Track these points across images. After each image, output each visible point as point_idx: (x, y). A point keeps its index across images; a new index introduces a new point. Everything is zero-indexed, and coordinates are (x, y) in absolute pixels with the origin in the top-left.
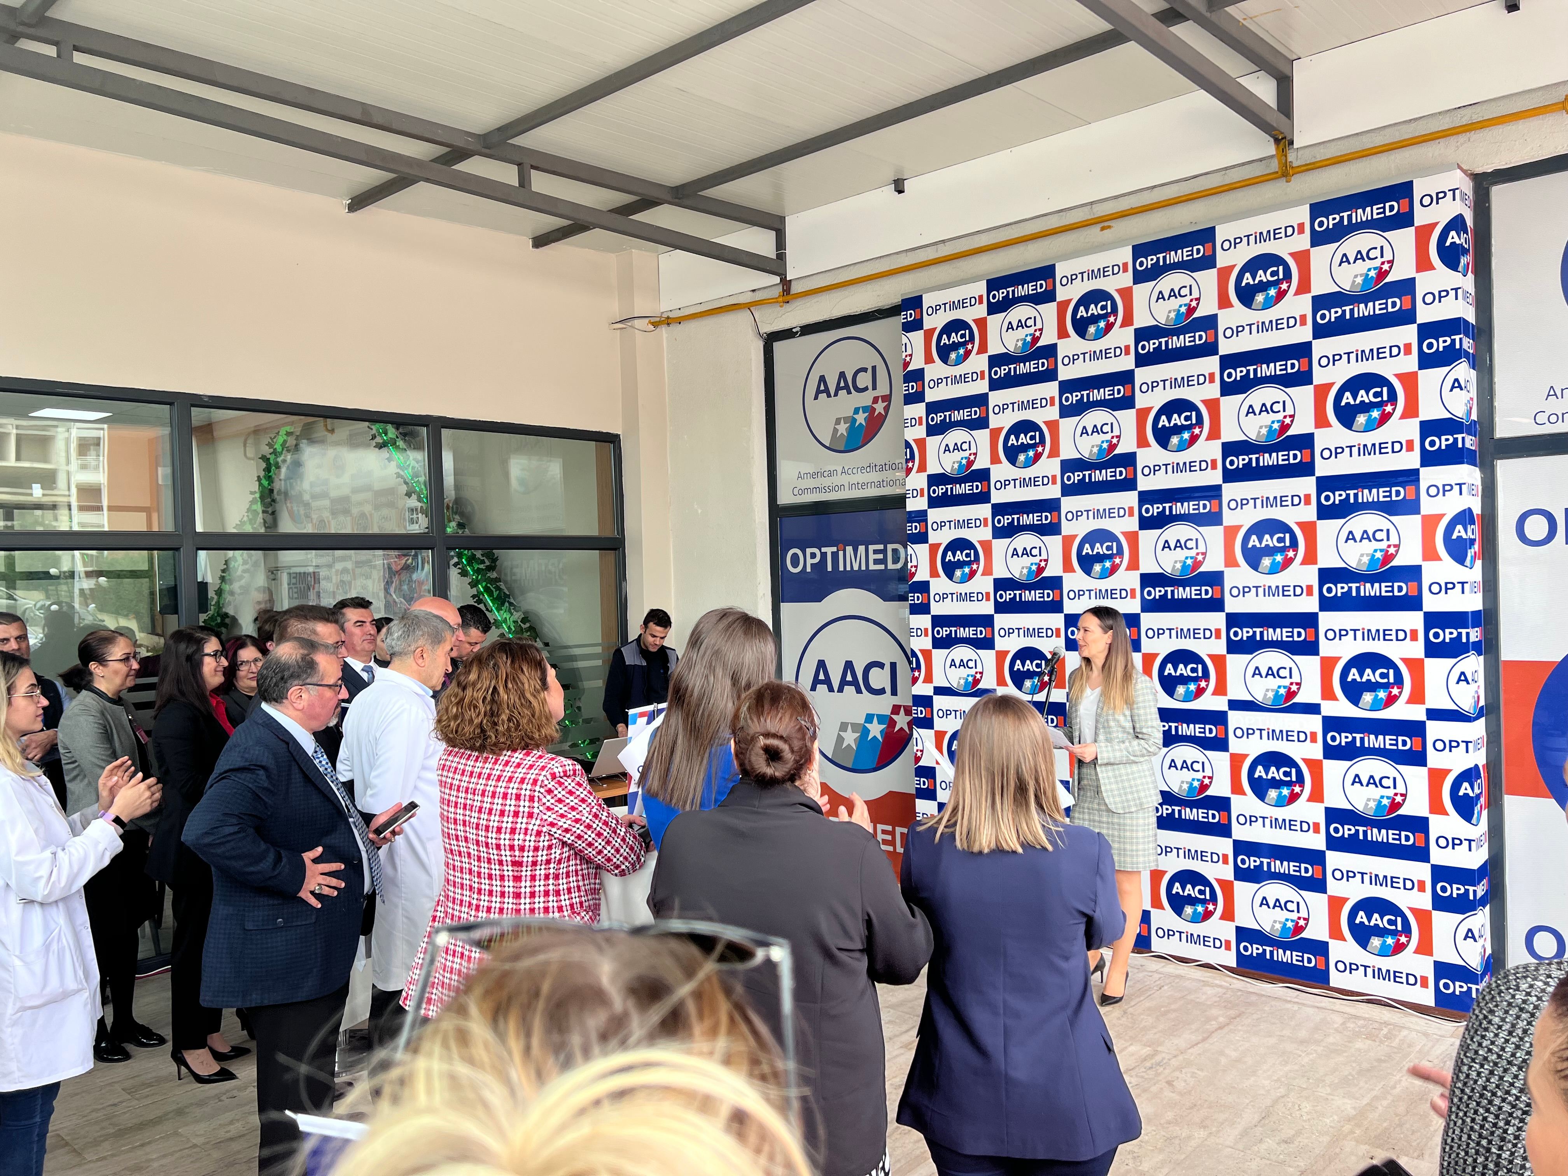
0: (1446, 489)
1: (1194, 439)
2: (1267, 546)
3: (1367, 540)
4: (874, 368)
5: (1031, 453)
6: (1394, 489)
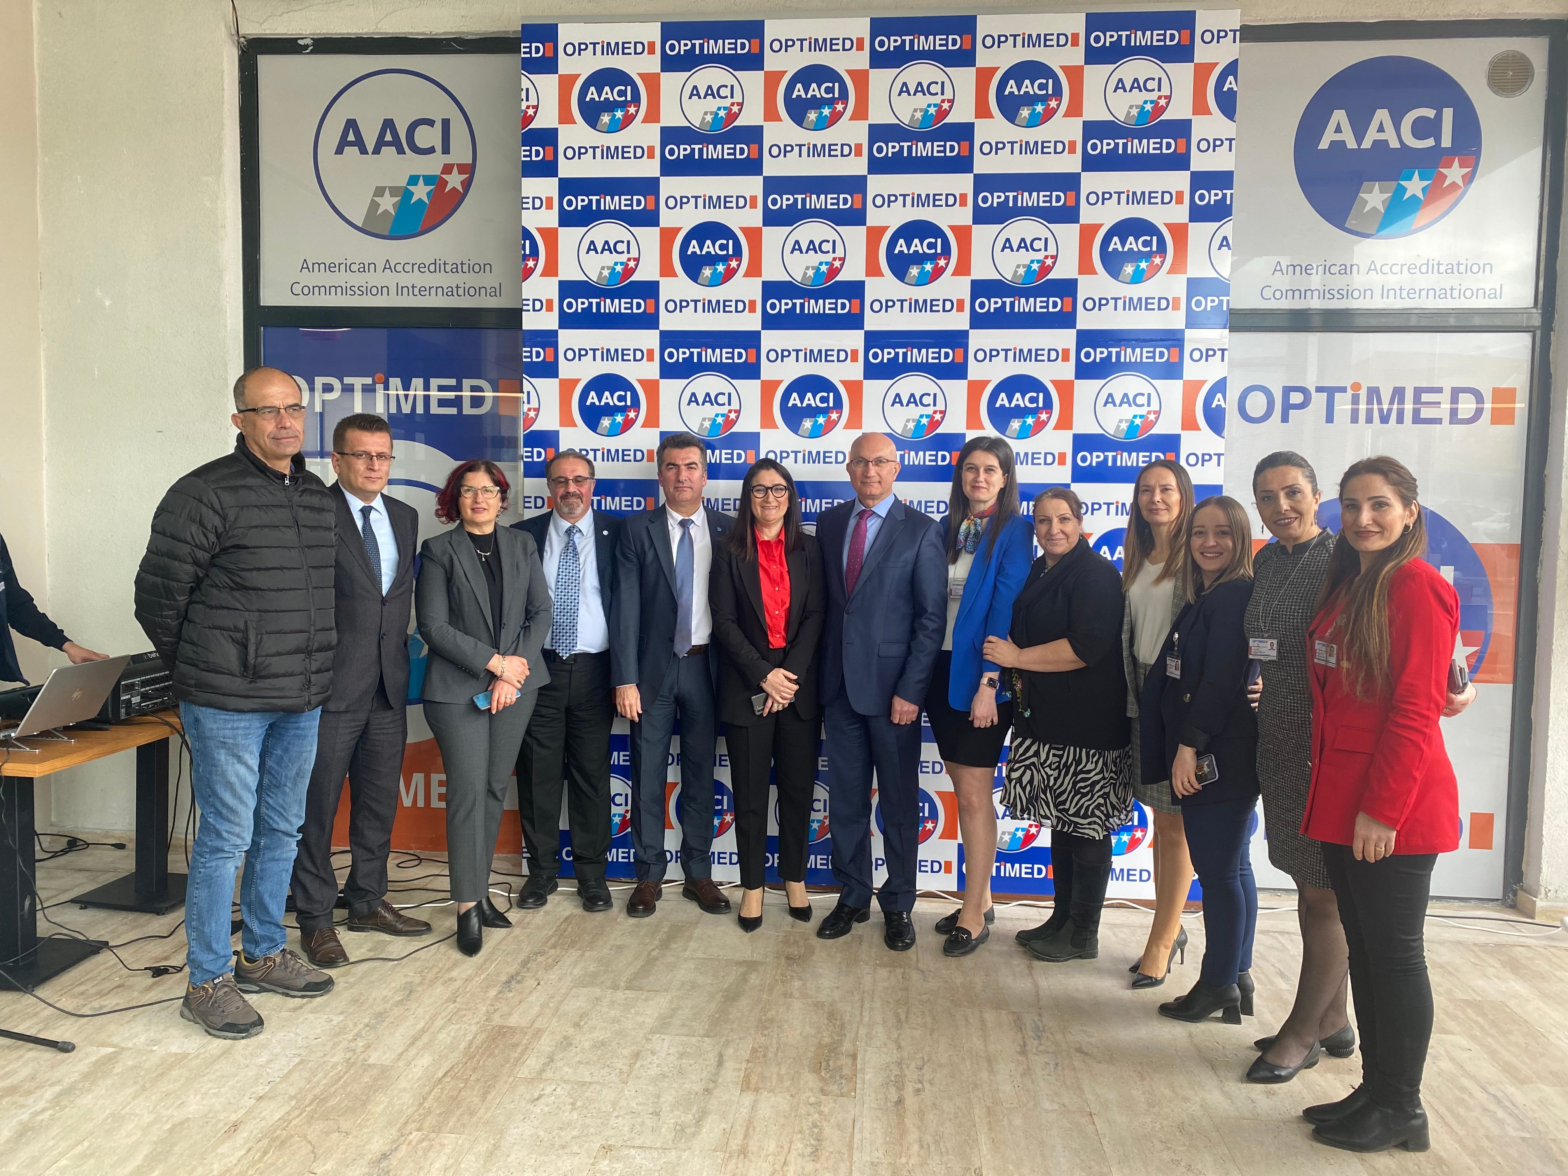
0: (1208, 354)
1: (938, 272)
2: (1017, 406)
3: (1127, 405)
4: (446, 123)
5: (721, 268)
6: (1158, 350)
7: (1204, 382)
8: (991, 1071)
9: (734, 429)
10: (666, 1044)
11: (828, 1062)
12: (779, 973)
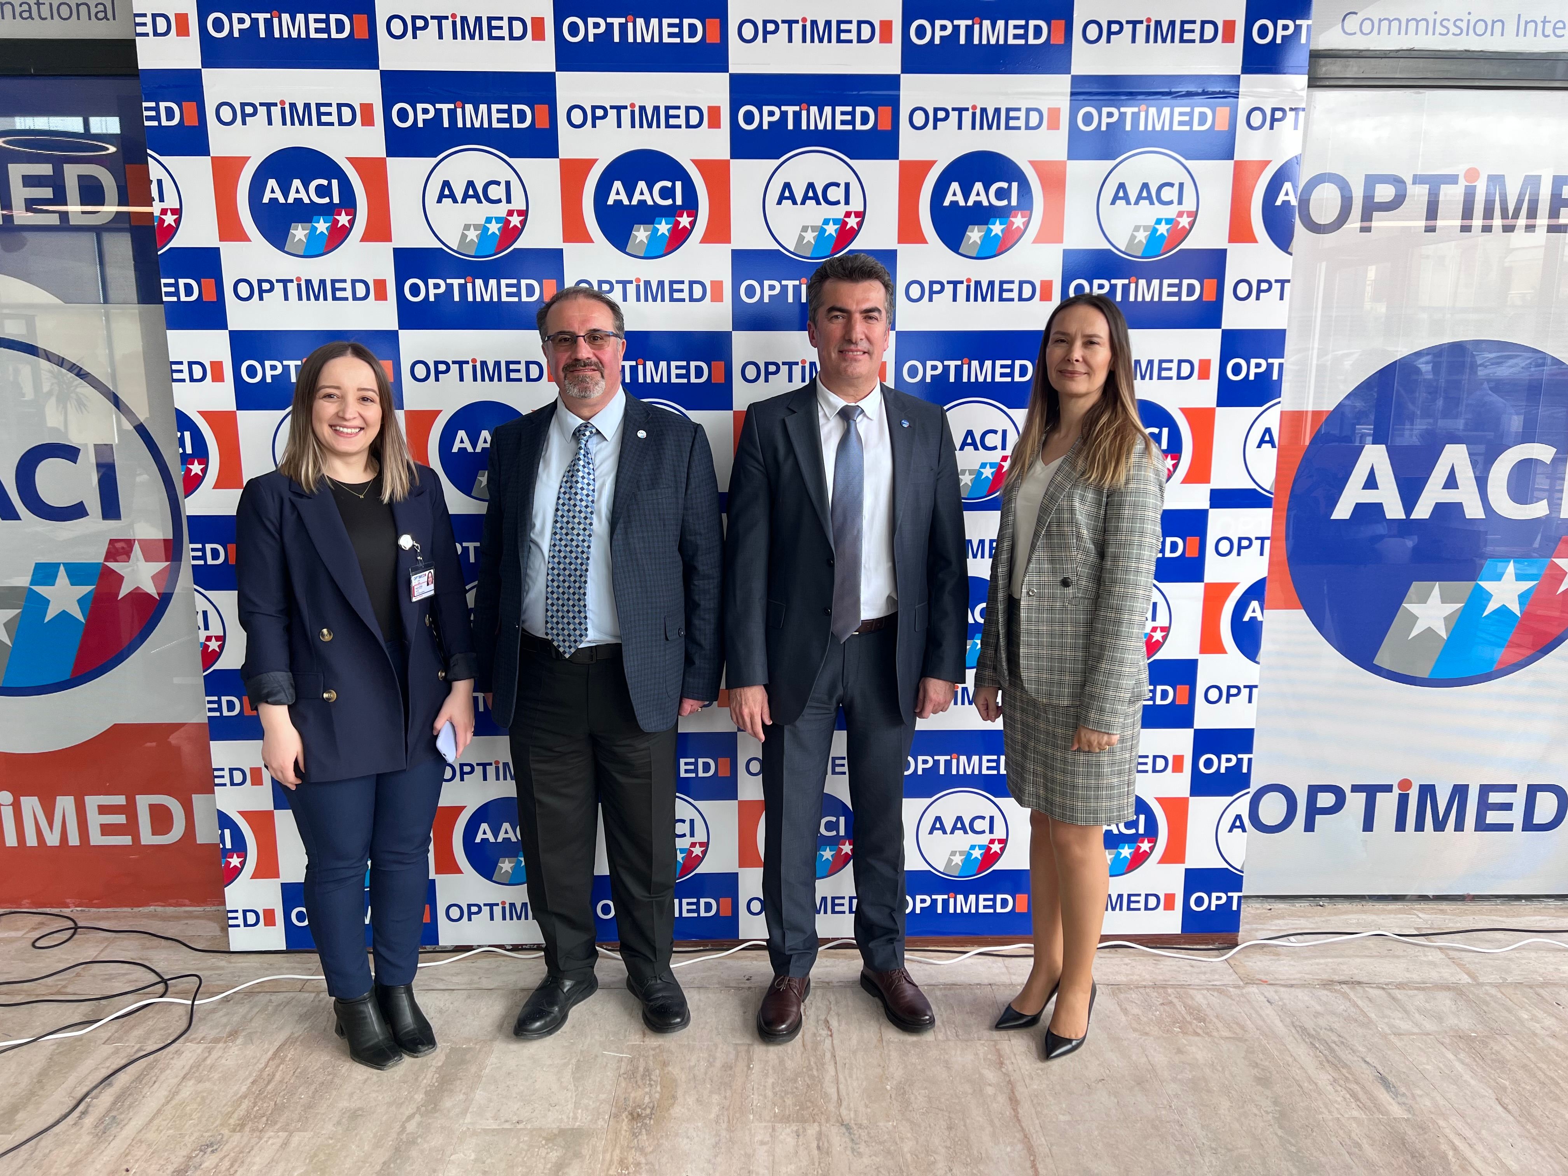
0: (1274, 117)
3: (1147, 202)
6: (1197, 110)
7: (1266, 163)
9: (519, 244)
12: (616, 1158)
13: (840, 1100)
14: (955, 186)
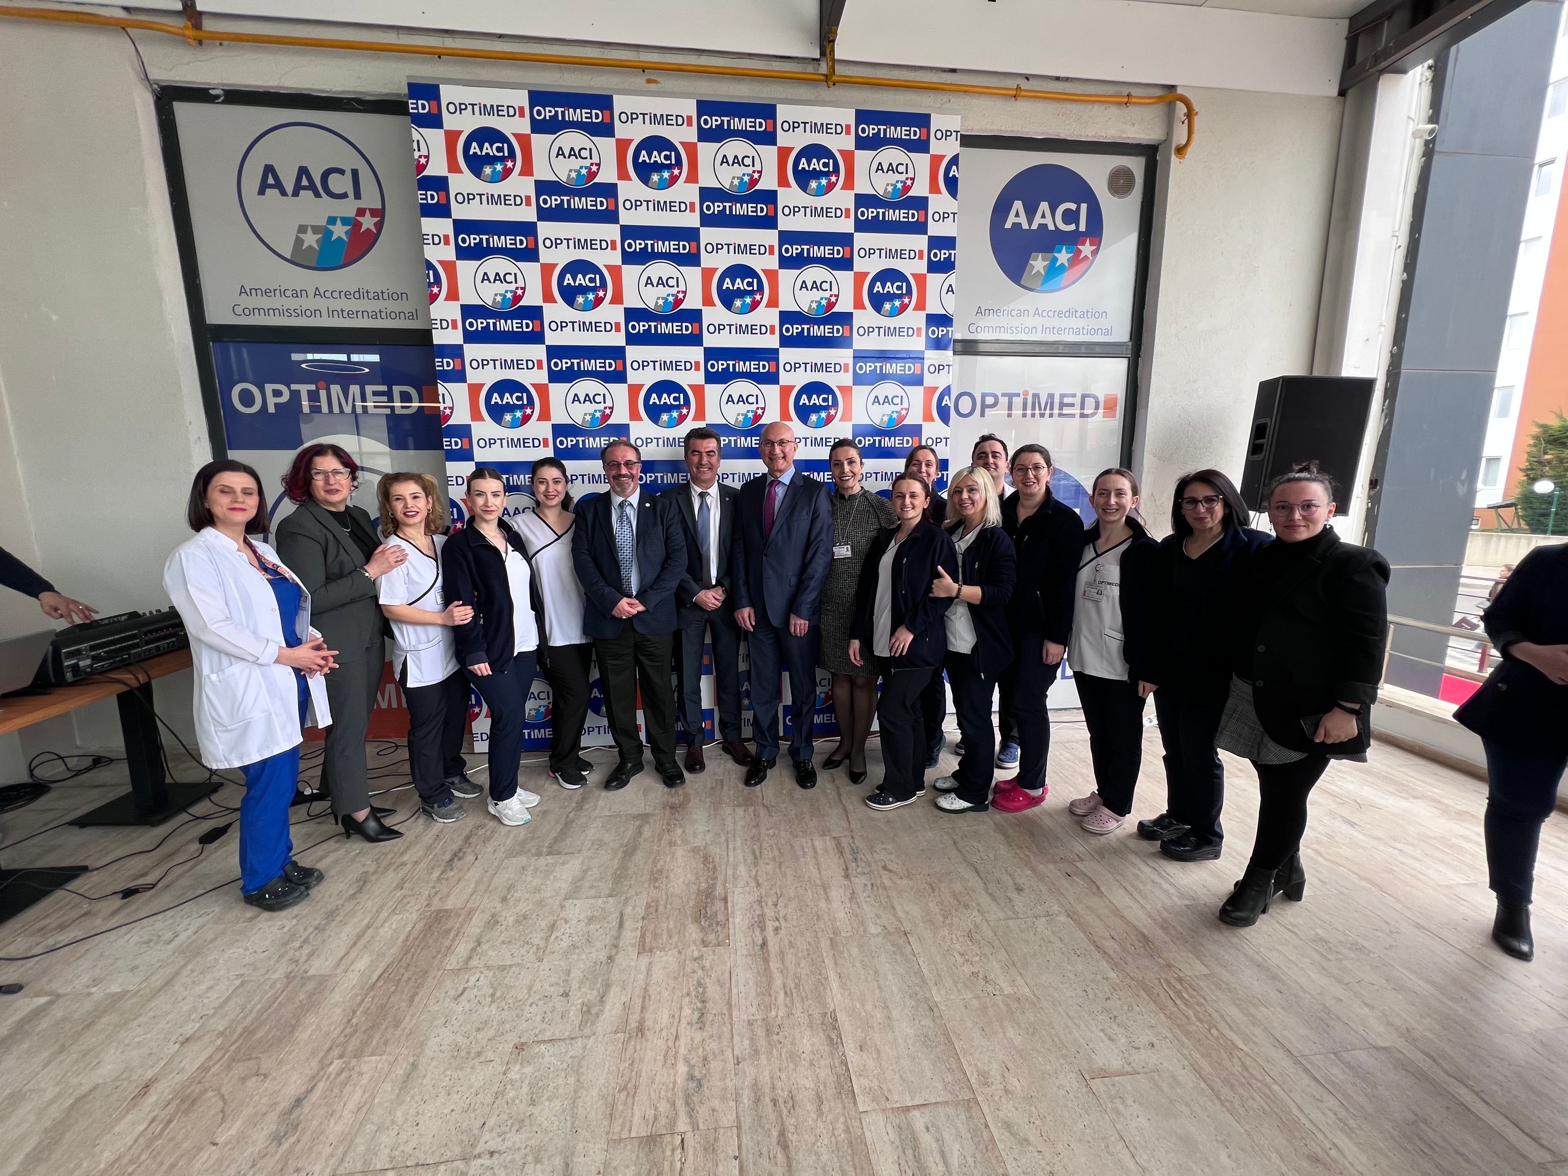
0: (939, 368)
1: (755, 305)
2: (814, 404)
3: (887, 404)
4: (355, 173)
5: (591, 297)
6: (907, 365)
7: (937, 388)
8: (828, 899)
9: (610, 422)
10: (577, 910)
11: (705, 908)
12: (665, 823)
13: (763, 798)
14: (804, 396)
